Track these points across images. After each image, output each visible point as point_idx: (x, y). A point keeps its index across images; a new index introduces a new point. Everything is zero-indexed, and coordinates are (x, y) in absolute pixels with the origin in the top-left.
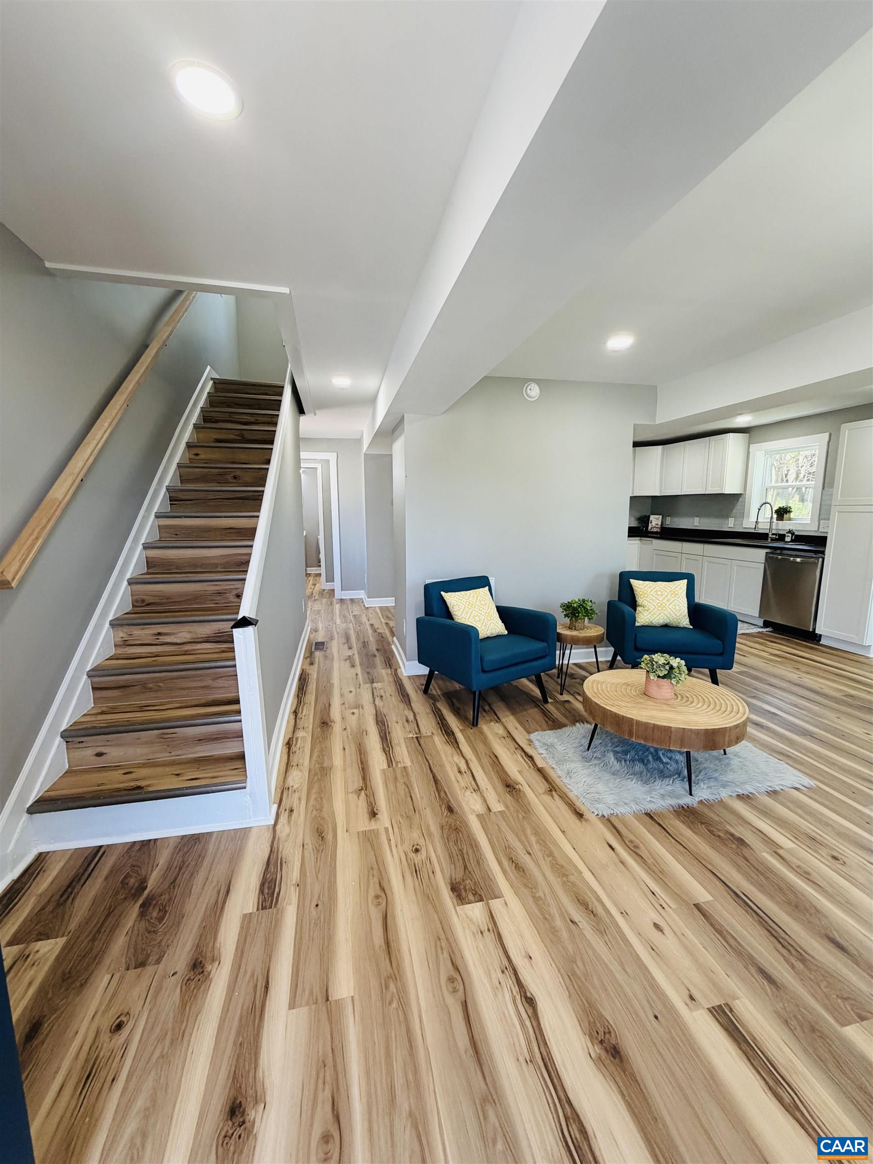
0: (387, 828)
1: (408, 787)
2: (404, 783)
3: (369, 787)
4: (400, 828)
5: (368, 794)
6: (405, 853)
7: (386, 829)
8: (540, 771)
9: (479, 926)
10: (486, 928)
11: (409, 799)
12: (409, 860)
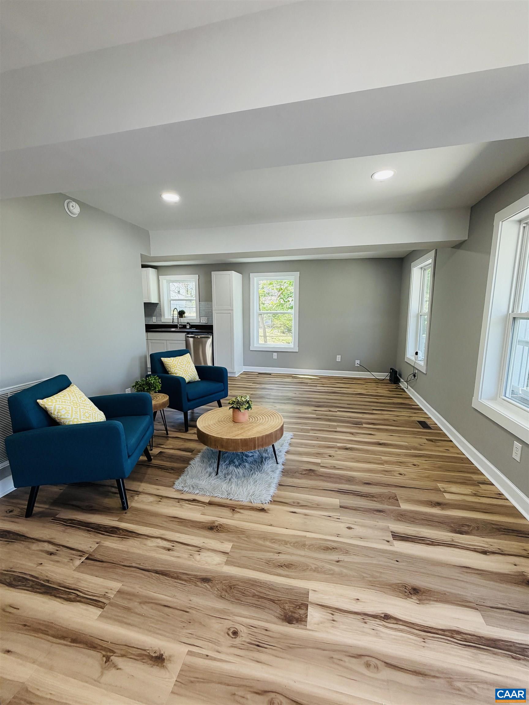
0: (189, 651)
1: (149, 603)
2: (140, 603)
3: (111, 647)
4: (198, 638)
5: (123, 652)
6: (232, 647)
7: (190, 653)
8: (210, 504)
9: (328, 620)
10: (331, 615)
11: (166, 609)
12: (242, 647)
